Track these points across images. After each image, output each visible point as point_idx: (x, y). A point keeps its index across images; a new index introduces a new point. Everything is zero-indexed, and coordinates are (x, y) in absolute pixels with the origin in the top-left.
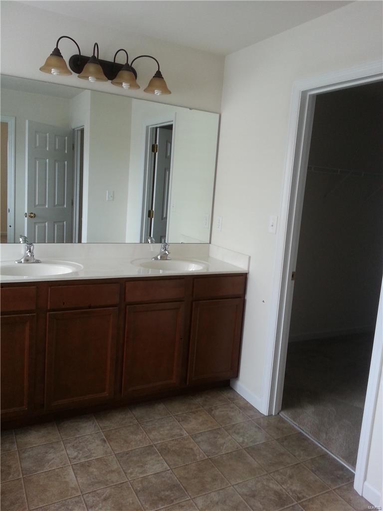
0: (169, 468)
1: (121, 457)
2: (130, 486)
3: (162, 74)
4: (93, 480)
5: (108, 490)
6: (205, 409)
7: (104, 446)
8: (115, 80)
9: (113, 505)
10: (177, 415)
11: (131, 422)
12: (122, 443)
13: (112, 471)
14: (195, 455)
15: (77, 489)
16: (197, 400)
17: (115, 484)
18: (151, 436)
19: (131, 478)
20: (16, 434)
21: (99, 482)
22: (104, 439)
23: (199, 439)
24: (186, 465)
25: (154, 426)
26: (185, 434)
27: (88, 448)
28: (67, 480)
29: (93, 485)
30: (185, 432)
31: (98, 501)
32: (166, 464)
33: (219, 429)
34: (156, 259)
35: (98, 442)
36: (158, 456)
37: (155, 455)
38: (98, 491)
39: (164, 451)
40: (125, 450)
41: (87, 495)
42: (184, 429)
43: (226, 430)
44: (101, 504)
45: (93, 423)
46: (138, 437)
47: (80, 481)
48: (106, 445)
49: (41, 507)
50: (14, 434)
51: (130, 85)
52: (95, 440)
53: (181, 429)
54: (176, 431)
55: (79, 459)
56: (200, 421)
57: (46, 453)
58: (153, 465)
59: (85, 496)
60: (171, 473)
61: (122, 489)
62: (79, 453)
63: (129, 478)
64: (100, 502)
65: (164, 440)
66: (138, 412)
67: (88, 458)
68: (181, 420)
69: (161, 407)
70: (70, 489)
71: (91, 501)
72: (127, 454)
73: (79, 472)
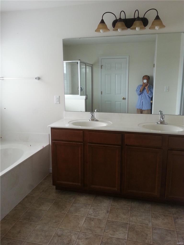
0: (127, 239)
1: (109, 223)
2: (101, 238)
3: (159, 17)
4: (89, 228)
5: (91, 235)
6: (173, 216)
7: (106, 214)
8: (131, 28)
9: (87, 243)
10: (153, 213)
11: (127, 208)
12: (115, 216)
13: (100, 227)
14: (146, 239)
15: (80, 229)
16: (173, 210)
17: (96, 234)
18: (131, 219)
19: (105, 235)
20: (78, 195)
21: (90, 230)
22: (109, 211)
23: (156, 231)
24: (137, 242)
25: (137, 214)
26: (150, 225)
27: (99, 212)
28: (80, 222)
29: (87, 230)
30: (151, 224)
31: (83, 238)
32: (126, 236)
33: (173, 231)
34: (158, 123)
35: (105, 211)
36: (126, 230)
37: (126, 229)
38: (87, 234)
39: (132, 229)
40: (114, 220)
41: (82, 233)
42: (152, 222)
43: (177, 234)
44: (83, 240)
45: (110, 202)
46: (125, 217)
47: (84, 225)
48: (107, 214)
49: (63, 229)
50: (77, 194)
51: (140, 28)
52: (104, 210)
53: (150, 222)
54: (147, 222)
55: (91, 216)
56: (165, 222)
57: (82, 207)
58: (120, 234)
59: (80, 233)
60: (125, 242)
61: (97, 238)
62: (94, 213)
63: (104, 234)
64: (84, 239)
65: (136, 223)
66: (134, 204)
67: (95, 217)
68: (154, 217)
69: (148, 206)
70: (78, 227)
71: (81, 236)
72: (113, 222)
73: (87, 221)
